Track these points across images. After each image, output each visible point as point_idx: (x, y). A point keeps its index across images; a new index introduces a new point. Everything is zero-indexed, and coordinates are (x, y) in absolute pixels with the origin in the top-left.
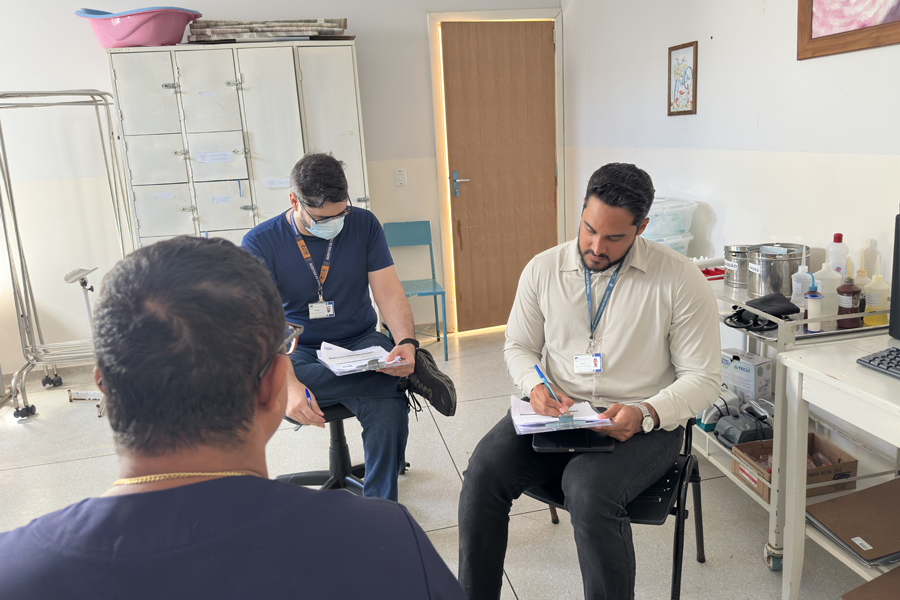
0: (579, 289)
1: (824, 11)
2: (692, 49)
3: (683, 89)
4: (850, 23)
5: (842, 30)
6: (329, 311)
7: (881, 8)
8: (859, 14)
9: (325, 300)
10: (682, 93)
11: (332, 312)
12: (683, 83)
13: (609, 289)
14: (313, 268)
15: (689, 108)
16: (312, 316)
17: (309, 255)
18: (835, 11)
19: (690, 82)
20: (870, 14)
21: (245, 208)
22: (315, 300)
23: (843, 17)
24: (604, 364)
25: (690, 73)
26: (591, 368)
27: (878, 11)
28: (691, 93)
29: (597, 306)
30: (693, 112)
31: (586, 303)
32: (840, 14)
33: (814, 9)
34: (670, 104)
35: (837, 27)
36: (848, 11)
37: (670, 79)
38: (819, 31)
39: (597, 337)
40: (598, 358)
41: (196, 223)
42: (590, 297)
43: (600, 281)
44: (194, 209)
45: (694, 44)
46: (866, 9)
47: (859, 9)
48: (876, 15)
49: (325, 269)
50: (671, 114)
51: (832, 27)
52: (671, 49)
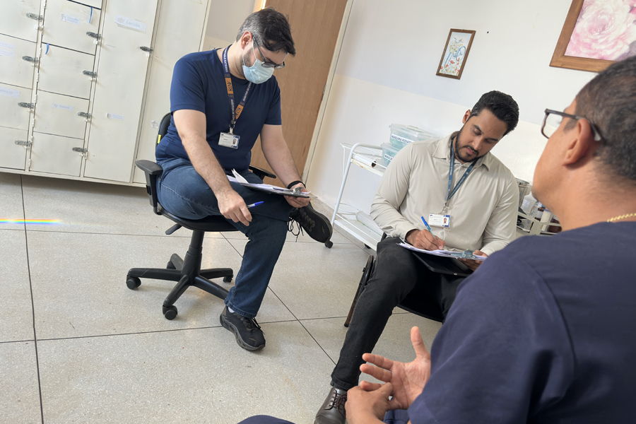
0: (445, 171)
1: (578, 41)
2: (470, 35)
3: (454, 60)
4: (594, 54)
5: (587, 56)
6: (234, 143)
7: (617, 51)
8: (601, 50)
9: (234, 133)
10: (452, 62)
11: (236, 145)
12: (456, 56)
13: (465, 176)
14: (232, 104)
15: (456, 74)
16: (220, 143)
17: (232, 92)
18: (586, 44)
19: (462, 58)
20: (609, 52)
21: (92, 35)
22: (227, 131)
23: (590, 48)
24: (450, 223)
25: (463, 51)
26: (442, 224)
27: (615, 52)
28: (460, 65)
29: (455, 185)
30: (458, 78)
31: (447, 181)
32: (589, 46)
33: (572, 38)
34: (440, 67)
35: (584, 53)
36: (594, 45)
37: (445, 50)
38: (570, 51)
39: (450, 205)
40: (448, 218)
41: (40, 33)
42: (451, 177)
43: (461, 169)
44: (40, 19)
45: (473, 32)
46: (608, 49)
47: (603, 47)
48: (612, 54)
49: (241, 107)
50: (438, 74)
51: (581, 52)
52: (452, 30)
